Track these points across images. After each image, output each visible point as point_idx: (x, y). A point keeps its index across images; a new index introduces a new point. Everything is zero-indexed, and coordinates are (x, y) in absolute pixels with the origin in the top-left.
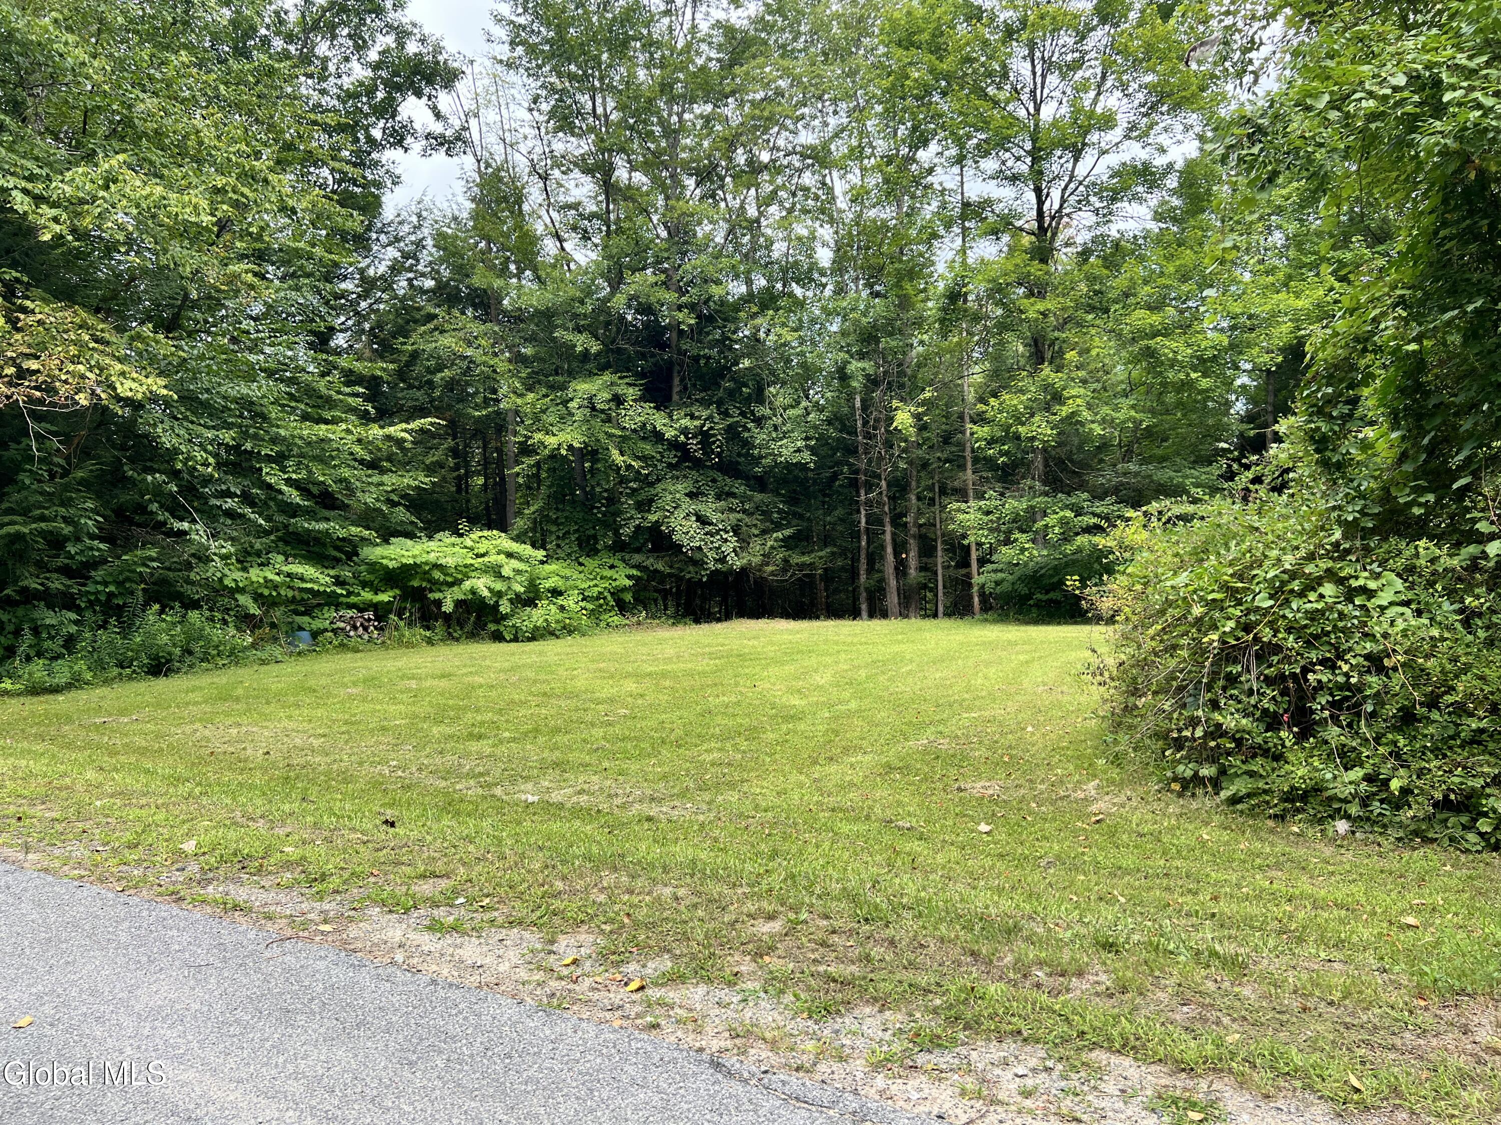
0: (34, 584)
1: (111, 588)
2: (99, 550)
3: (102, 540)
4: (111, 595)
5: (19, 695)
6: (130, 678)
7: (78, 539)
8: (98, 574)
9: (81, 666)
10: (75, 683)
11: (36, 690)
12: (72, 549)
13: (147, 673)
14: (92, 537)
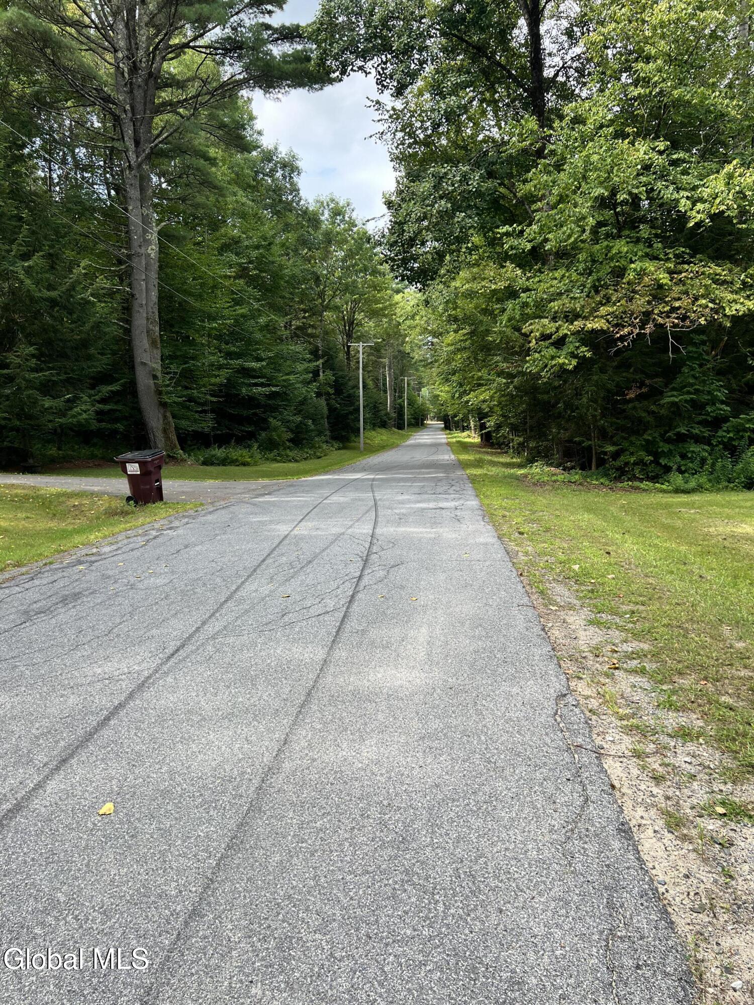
0: (683, 430)
1: (731, 435)
2: (724, 411)
3: (727, 404)
4: (731, 439)
5: (670, 492)
6: (732, 489)
7: (714, 404)
8: (725, 426)
9: (703, 480)
10: (699, 489)
11: (678, 491)
12: (709, 409)
13: (744, 487)
14: (722, 402)
